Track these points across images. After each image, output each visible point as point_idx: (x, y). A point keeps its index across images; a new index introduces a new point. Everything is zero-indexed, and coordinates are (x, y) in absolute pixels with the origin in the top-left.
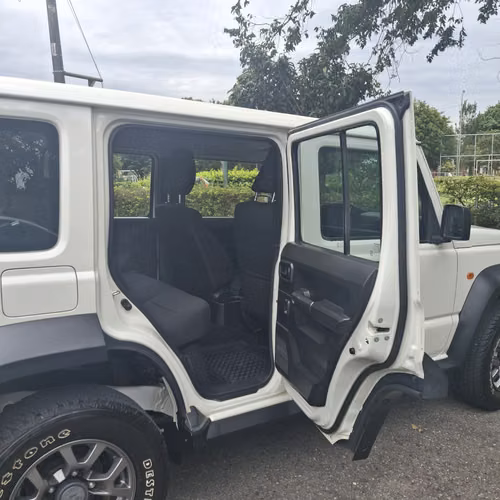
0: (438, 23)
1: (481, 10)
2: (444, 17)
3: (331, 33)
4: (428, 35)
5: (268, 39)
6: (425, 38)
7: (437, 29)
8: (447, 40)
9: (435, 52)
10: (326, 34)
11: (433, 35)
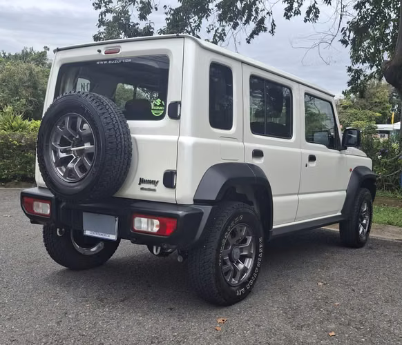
0: (254, 13)
1: (286, 9)
2: (258, 8)
3: (177, 11)
4: (247, 22)
5: (123, 7)
6: (245, 24)
7: (253, 18)
8: (260, 28)
9: (252, 36)
10: (172, 12)
11: (251, 22)
